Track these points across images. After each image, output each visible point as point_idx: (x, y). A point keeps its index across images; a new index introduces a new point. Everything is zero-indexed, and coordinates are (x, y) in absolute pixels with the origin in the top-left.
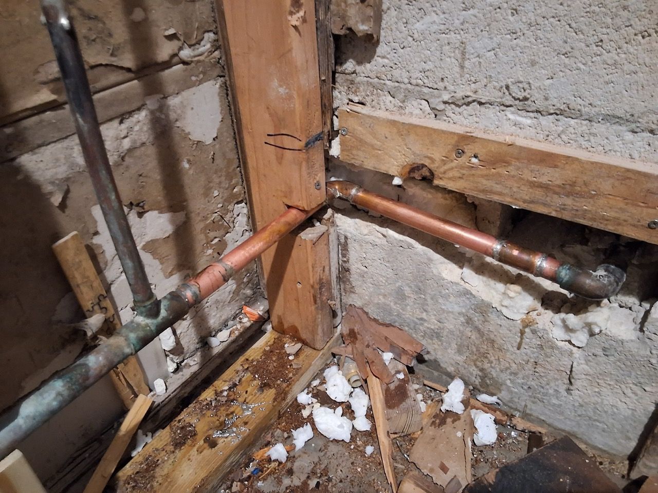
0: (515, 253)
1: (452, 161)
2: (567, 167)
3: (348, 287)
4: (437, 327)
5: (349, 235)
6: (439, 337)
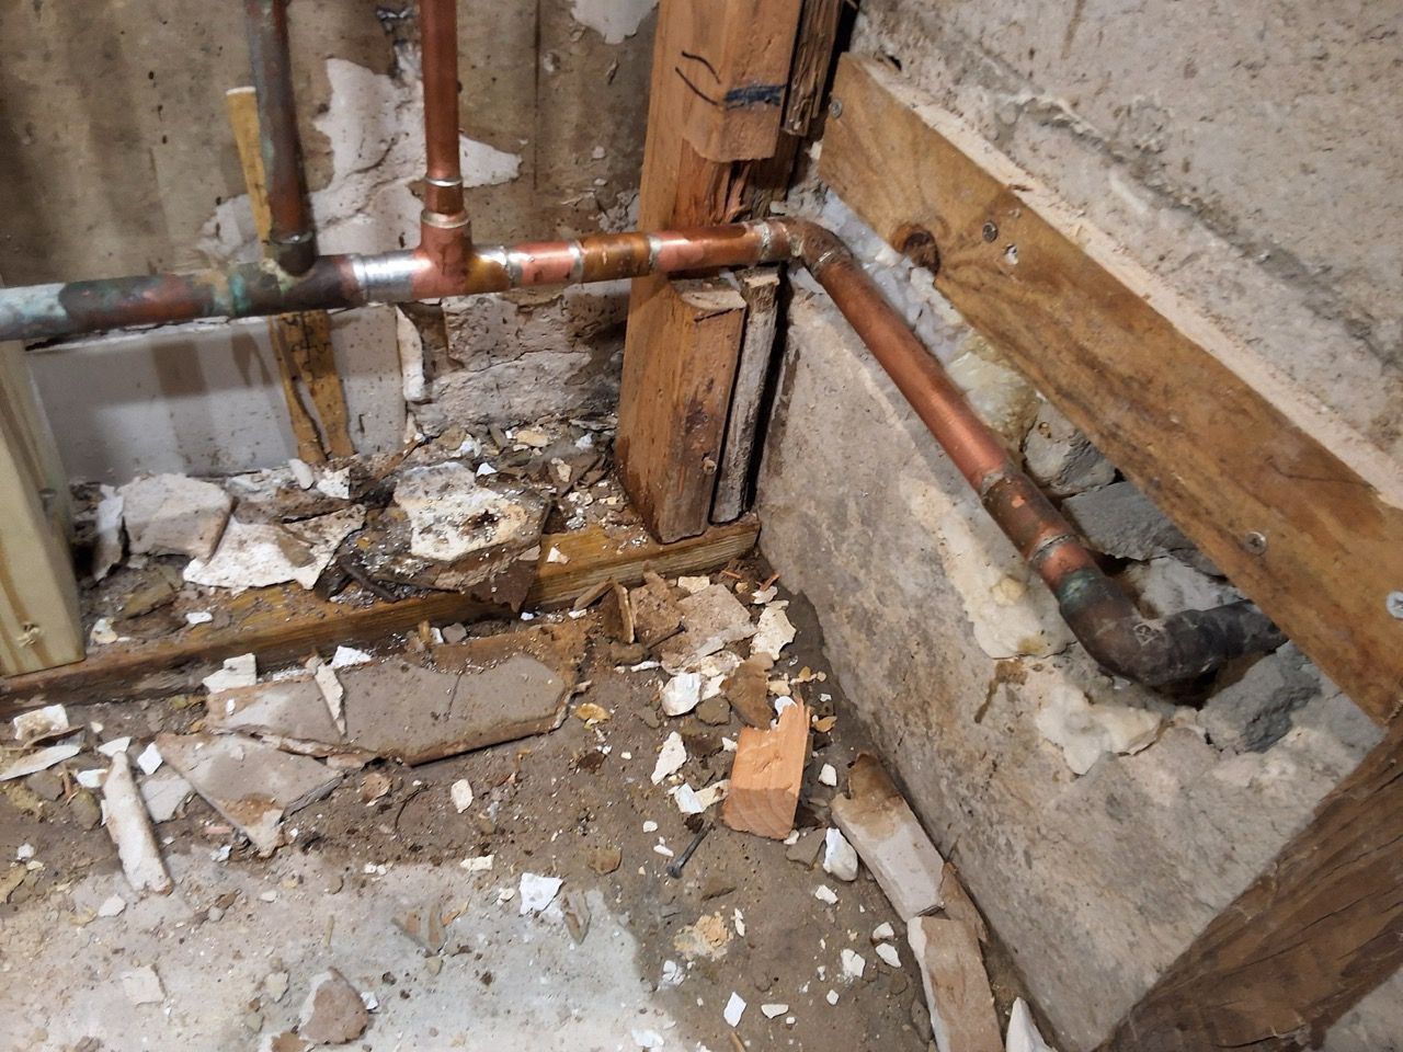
0: (1018, 502)
1: (975, 245)
2: (1148, 336)
3: (775, 459)
4: (872, 608)
5: (803, 351)
6: (870, 633)
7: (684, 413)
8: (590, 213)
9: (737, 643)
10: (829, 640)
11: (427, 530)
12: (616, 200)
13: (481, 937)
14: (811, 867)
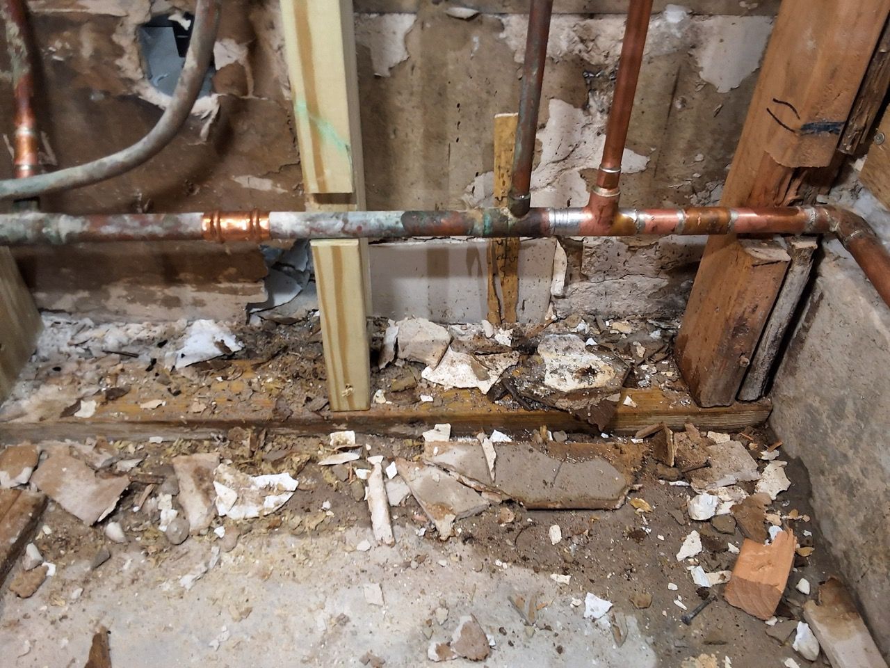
3: (791, 364)
4: (855, 478)
5: (827, 294)
6: (851, 494)
7: (733, 324)
8: (686, 193)
9: (746, 483)
10: (816, 495)
11: (554, 372)
12: (705, 186)
13: (559, 624)
14: (784, 645)
